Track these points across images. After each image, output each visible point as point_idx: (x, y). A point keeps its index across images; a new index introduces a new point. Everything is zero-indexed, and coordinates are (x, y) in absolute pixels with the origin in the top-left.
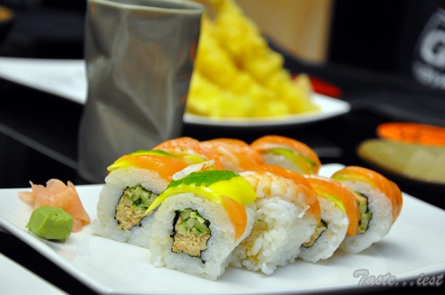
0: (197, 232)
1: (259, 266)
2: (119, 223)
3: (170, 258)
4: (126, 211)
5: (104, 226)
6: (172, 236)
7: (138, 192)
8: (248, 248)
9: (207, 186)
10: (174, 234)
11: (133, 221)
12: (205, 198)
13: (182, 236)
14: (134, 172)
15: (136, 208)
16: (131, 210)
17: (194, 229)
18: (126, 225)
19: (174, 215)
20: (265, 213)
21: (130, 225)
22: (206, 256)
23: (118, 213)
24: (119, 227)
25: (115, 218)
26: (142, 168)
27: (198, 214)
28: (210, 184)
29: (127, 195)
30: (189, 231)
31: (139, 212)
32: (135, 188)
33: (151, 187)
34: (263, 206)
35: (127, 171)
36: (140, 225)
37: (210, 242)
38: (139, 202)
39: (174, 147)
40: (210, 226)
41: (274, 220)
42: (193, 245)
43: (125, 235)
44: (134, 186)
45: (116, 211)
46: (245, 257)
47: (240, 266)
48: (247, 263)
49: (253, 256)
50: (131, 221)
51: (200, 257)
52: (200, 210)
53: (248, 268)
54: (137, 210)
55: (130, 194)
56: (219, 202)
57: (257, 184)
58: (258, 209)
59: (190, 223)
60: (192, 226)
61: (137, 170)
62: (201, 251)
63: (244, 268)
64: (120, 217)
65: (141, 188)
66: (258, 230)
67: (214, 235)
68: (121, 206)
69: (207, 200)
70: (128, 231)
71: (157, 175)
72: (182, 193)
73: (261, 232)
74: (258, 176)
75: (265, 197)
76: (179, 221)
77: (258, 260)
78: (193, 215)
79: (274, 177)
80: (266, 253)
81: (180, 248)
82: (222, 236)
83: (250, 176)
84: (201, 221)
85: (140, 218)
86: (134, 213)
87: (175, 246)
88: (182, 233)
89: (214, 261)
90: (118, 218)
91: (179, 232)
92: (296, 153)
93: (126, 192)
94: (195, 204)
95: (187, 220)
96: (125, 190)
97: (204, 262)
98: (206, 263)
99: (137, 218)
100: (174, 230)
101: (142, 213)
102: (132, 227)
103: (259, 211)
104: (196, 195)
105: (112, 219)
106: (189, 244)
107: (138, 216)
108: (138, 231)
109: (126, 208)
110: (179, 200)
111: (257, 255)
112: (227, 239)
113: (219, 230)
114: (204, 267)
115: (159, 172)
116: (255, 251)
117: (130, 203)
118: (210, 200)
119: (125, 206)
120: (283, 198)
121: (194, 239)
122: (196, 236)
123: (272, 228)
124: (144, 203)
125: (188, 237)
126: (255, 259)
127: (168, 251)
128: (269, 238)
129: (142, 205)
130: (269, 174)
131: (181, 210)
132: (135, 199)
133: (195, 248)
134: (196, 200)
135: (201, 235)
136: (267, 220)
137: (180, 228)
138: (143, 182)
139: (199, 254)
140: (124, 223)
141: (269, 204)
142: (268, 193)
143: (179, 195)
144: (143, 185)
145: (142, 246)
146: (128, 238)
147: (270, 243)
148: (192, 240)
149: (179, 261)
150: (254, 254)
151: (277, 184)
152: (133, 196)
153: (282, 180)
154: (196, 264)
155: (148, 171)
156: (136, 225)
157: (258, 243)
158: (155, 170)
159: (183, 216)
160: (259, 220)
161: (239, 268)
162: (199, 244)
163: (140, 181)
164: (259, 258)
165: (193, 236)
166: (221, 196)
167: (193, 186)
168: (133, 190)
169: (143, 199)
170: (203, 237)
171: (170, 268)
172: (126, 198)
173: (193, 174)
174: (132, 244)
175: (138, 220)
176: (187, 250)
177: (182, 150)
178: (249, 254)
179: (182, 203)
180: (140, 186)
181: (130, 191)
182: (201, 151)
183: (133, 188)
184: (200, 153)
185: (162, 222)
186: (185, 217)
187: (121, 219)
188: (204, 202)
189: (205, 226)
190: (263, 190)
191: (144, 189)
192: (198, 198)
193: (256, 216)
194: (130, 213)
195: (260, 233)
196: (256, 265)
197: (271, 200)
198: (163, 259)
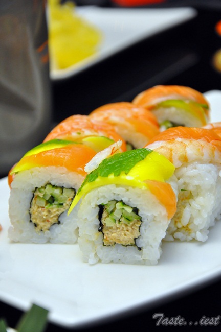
0: (126, 222)
1: (193, 235)
2: (36, 225)
3: (103, 252)
4: (41, 212)
5: (21, 232)
6: (100, 231)
7: (49, 191)
8: (177, 220)
9: (126, 174)
10: (101, 228)
11: (50, 220)
12: (128, 187)
13: (111, 228)
14: (40, 172)
15: (51, 207)
16: (46, 211)
17: (122, 219)
18: (45, 226)
19: (98, 209)
20: (187, 181)
21: (48, 225)
22: (141, 243)
23: (33, 216)
24: (38, 229)
25: (31, 221)
26: (47, 165)
27: (124, 204)
28: (129, 170)
29: (38, 196)
30: (117, 222)
31: (54, 210)
32: (45, 188)
33: (62, 183)
34: (183, 175)
35: (32, 172)
36: (59, 223)
37: (142, 228)
38: (52, 200)
39: (69, 133)
40: (139, 214)
41: (198, 187)
42: (125, 235)
43: (46, 235)
44: (43, 186)
45: (30, 214)
46: (175, 229)
47: (172, 239)
48: (179, 235)
49: (183, 227)
50: (48, 221)
51: (135, 245)
52: (125, 200)
53: (182, 240)
54: (52, 209)
55: (41, 195)
56: (144, 188)
57: (172, 154)
58: (178, 179)
59: (117, 214)
60: (119, 217)
61: (42, 169)
62: (135, 239)
63: (177, 240)
64: (36, 219)
65: (51, 187)
66: (182, 200)
67: (145, 221)
68: (34, 208)
69: (130, 189)
70: (48, 231)
71: (65, 169)
72: (102, 186)
73: (186, 201)
74: (169, 146)
75: (182, 166)
76: (105, 214)
77: (189, 230)
78: (119, 206)
79: (186, 142)
80: (197, 221)
81: (111, 241)
82: (154, 219)
83: (162, 147)
84: (129, 210)
85: (57, 215)
86: (49, 212)
87: (106, 240)
88: (111, 226)
89: (151, 246)
90: (34, 221)
91: (107, 226)
92: (187, 102)
93: (36, 194)
94: (118, 194)
95: (112, 212)
96: (35, 191)
97: (140, 249)
98: (144, 250)
99: (55, 216)
100: (101, 224)
101: (57, 211)
102: (51, 226)
103: (180, 181)
104: (117, 186)
105: (28, 223)
106: (121, 235)
107: (55, 214)
108: (58, 229)
109: (40, 209)
110: (101, 194)
111: (188, 225)
112: (160, 222)
113: (149, 215)
114: (141, 254)
115: (67, 166)
116: (185, 221)
117: (43, 203)
118: (134, 187)
119: (38, 207)
120: (201, 161)
121: (125, 229)
122: (126, 225)
123: (198, 195)
124: (57, 200)
125: (117, 228)
126: (186, 228)
127: (100, 246)
128: (196, 206)
129: (56, 202)
130: (179, 140)
131: (105, 204)
132: (47, 198)
133: (128, 237)
134: (118, 190)
135: (131, 223)
136: (190, 188)
137: (107, 221)
138: (52, 179)
139: (133, 242)
140: (41, 224)
141: (189, 171)
142: (185, 160)
143: (99, 189)
144: (53, 183)
145: (66, 243)
146: (50, 238)
147: (199, 211)
148: (123, 230)
149: (113, 253)
150: (185, 225)
151: (191, 148)
152: (44, 196)
153: (195, 142)
154: (132, 253)
155: (54, 167)
156: (54, 224)
157: (187, 213)
158: (62, 165)
159: (108, 208)
160: (182, 190)
161: (171, 241)
162: (132, 233)
163: (48, 179)
164: (190, 227)
165: (124, 226)
166: (144, 181)
167: (111, 177)
168: (43, 190)
169: (56, 196)
170: (133, 225)
171: (106, 263)
172: (38, 199)
173: (105, 162)
174: (55, 243)
175: (55, 219)
176: (120, 241)
177: (79, 134)
178: (179, 225)
179: (104, 197)
180: (50, 184)
181: (40, 192)
182: (95, 127)
183: (42, 187)
184: (96, 131)
185: (86, 219)
186: (110, 209)
187: (38, 221)
188: (128, 190)
189: (134, 214)
190: (179, 159)
191: (54, 186)
192: (121, 188)
193: (179, 187)
194: (45, 213)
195: (185, 203)
196: (189, 234)
197: (190, 167)
198: (96, 254)
